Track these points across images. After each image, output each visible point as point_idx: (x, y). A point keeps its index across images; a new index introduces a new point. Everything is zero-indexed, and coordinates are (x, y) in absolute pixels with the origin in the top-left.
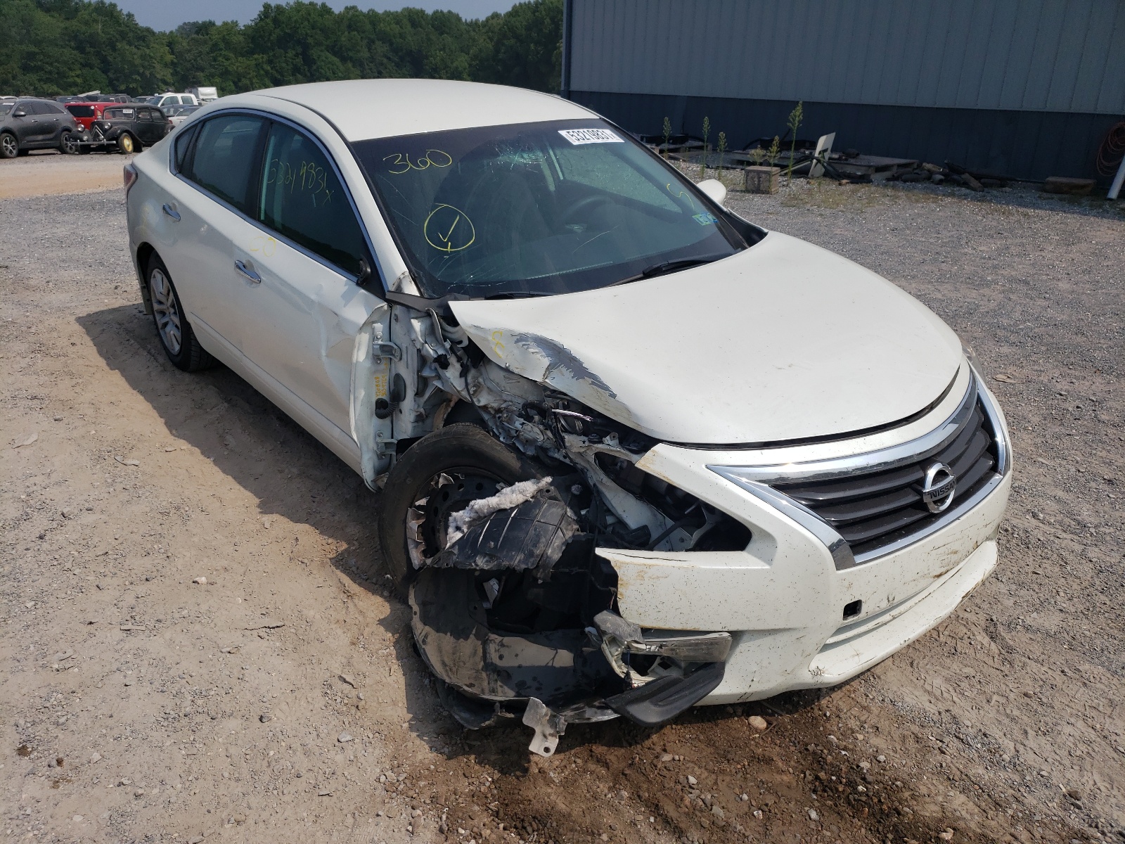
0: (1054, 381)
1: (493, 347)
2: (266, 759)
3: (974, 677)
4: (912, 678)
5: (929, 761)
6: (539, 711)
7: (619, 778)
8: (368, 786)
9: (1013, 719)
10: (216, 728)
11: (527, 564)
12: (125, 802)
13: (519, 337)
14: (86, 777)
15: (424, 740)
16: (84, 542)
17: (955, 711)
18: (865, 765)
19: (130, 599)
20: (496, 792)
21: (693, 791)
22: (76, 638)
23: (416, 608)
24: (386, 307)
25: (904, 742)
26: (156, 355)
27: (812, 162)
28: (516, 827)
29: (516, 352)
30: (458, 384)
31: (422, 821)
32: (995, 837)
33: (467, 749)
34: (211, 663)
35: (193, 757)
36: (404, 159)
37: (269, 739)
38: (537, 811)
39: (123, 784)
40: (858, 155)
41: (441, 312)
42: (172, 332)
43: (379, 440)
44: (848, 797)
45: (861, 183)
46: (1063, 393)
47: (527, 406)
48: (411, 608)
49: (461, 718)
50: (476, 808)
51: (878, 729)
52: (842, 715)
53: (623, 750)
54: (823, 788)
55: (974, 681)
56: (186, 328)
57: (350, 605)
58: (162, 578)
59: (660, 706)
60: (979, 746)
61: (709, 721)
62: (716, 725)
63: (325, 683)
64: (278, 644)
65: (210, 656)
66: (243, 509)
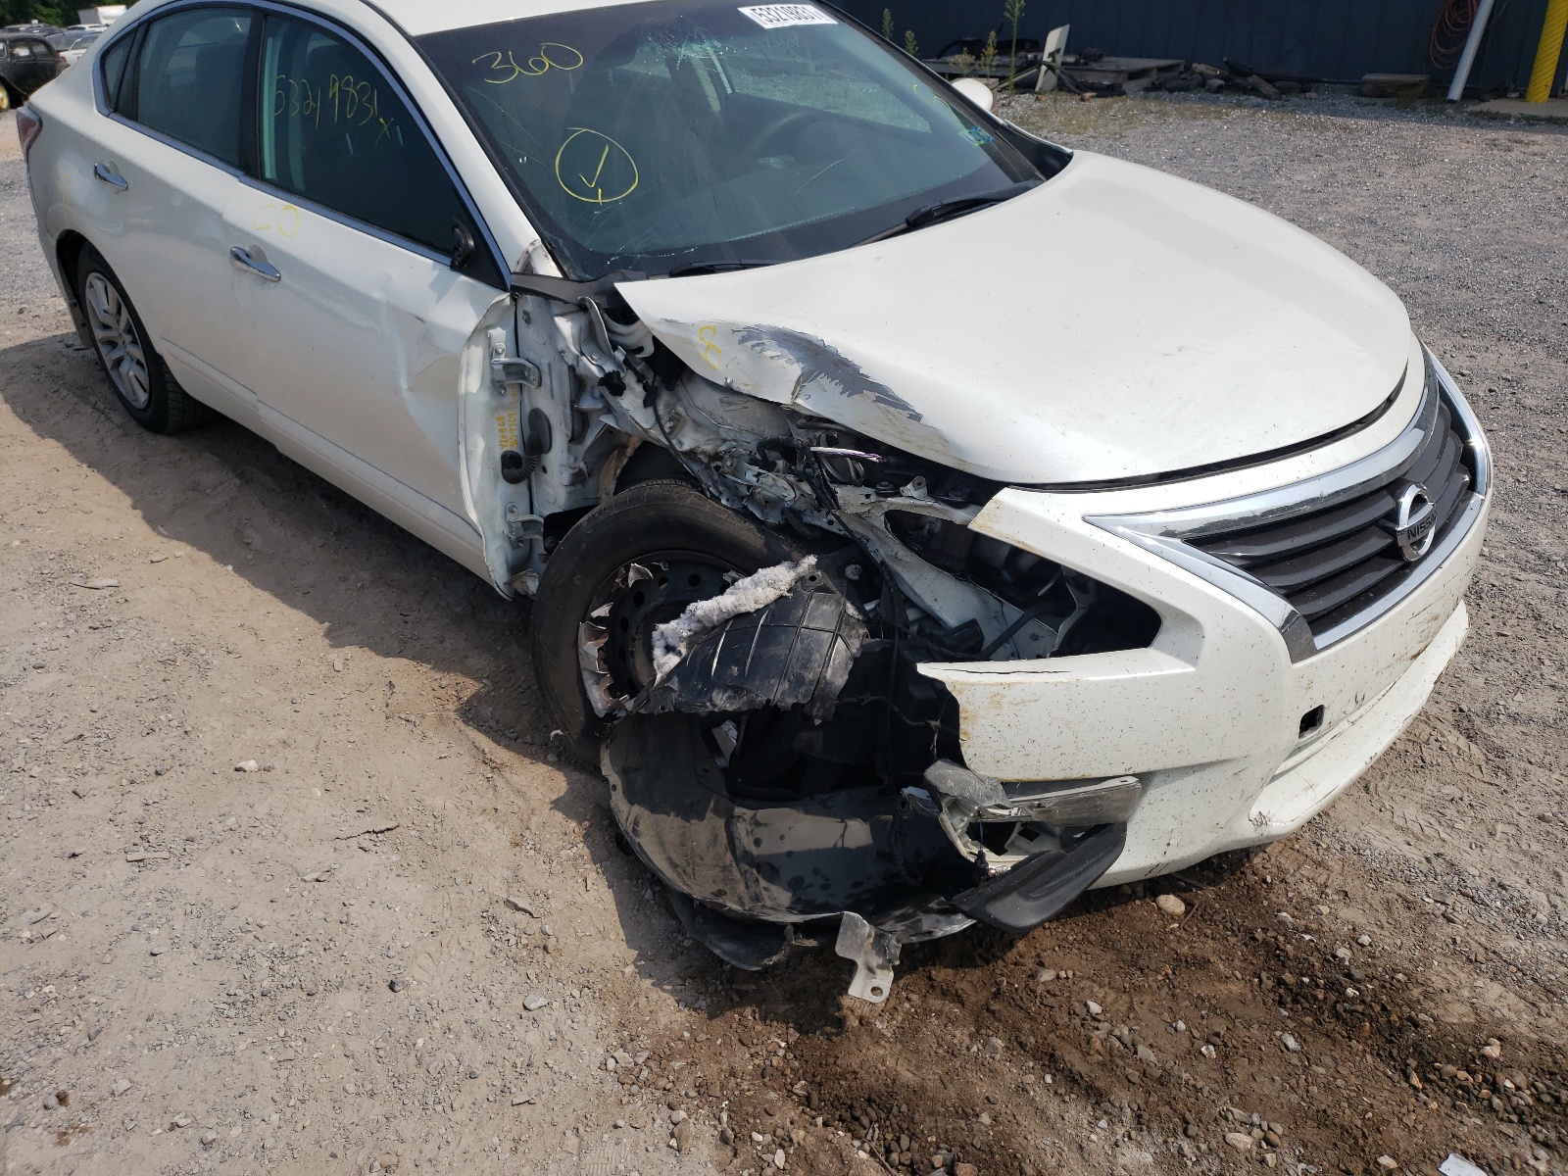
0: (1448, 356)
1: (702, 352)
2: (413, 1054)
3: (1461, 799)
4: (1373, 809)
5: (1435, 938)
6: (858, 931)
7: (982, 1019)
8: (590, 1080)
9: (1533, 858)
10: (320, 1010)
11: (797, 697)
12: (187, 1156)
13: (745, 333)
14: (112, 1120)
15: (664, 991)
16: (39, 722)
17: (1450, 853)
18: (1343, 952)
19: (133, 808)
20: (797, 1064)
21: (1100, 1025)
22: (53, 883)
23: (614, 779)
24: (508, 301)
25: (1389, 910)
26: (106, 411)
27: (1039, 69)
28: (841, 1119)
29: (743, 357)
30: (643, 418)
31: (692, 1128)
32: (1560, 1042)
33: (736, 998)
34: (290, 901)
35: (289, 1065)
36: (506, 59)
37: (411, 1018)
38: (871, 1088)
39: (178, 1126)
40: (1101, 56)
41: (604, 301)
42: (131, 373)
43: (511, 518)
44: (1334, 1007)
45: (1112, 96)
46: (1465, 372)
47: (764, 446)
48: (607, 780)
49: (725, 952)
50: (772, 1095)
51: (1347, 895)
52: (1290, 879)
53: (978, 972)
54: (1292, 997)
55: (1463, 806)
56: (155, 364)
57: (499, 782)
58: (183, 769)
59: (1034, 899)
60: (1498, 904)
61: (1097, 910)
62: (1111, 916)
63: (485, 914)
64: (394, 858)
65: (287, 890)
66: (295, 644)
